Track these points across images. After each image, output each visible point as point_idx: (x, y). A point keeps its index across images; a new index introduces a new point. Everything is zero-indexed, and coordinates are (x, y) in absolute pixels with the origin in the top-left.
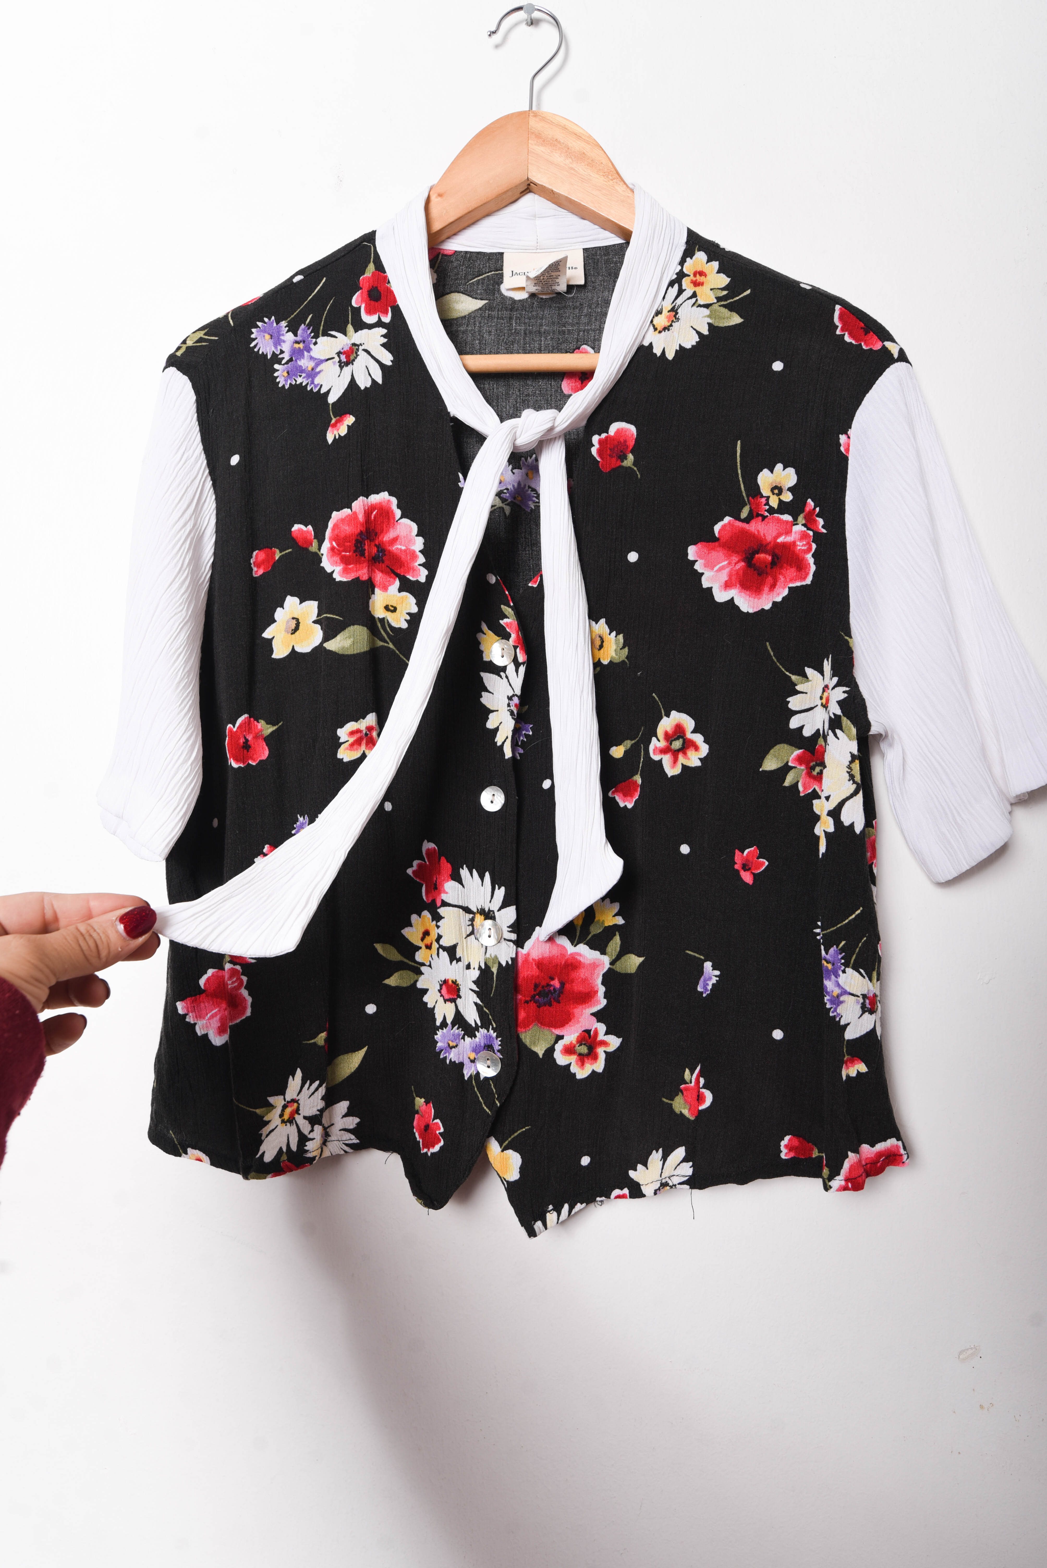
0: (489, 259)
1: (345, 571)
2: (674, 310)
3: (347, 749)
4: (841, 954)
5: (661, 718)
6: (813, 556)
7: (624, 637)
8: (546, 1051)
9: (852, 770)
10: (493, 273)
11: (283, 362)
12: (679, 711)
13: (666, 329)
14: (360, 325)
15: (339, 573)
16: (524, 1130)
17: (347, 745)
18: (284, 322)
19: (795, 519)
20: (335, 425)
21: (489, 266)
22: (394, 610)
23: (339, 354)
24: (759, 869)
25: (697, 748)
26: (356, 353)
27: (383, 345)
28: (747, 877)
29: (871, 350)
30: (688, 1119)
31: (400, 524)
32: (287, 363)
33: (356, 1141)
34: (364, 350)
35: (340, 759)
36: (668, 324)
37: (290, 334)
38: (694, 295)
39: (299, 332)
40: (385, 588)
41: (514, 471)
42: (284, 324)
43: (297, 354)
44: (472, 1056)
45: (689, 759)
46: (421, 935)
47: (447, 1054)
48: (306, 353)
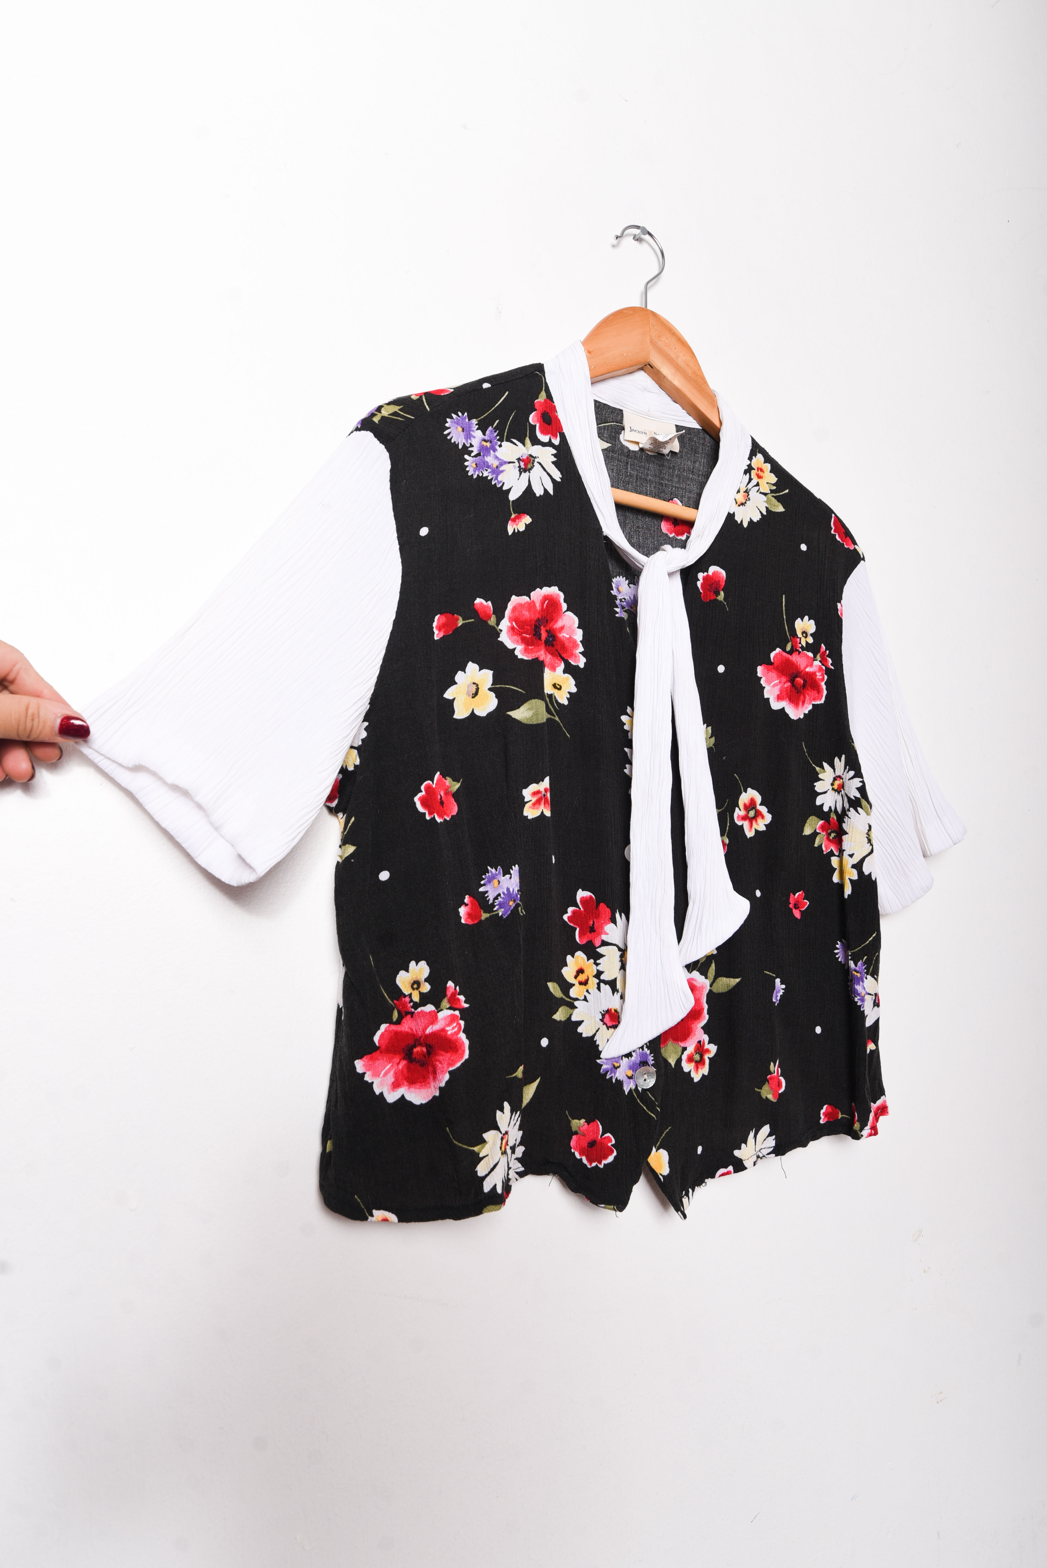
0: (612, 412)
1: (526, 651)
2: (747, 492)
3: (530, 807)
4: (864, 965)
5: (741, 793)
6: (826, 684)
7: (712, 729)
8: (676, 1062)
9: (869, 836)
10: (615, 423)
11: (473, 454)
12: (752, 789)
13: (742, 504)
14: (535, 441)
15: (520, 651)
16: (668, 1130)
17: (531, 803)
18: (474, 420)
19: (815, 656)
20: (514, 520)
21: (612, 417)
22: (560, 689)
23: (519, 460)
24: (804, 907)
25: (763, 817)
26: (533, 464)
27: (553, 463)
28: (797, 914)
29: (848, 548)
30: (772, 1102)
31: (565, 615)
32: (476, 456)
33: (522, 1169)
34: (538, 462)
35: (525, 816)
36: (744, 501)
37: (479, 431)
38: (758, 485)
39: (488, 432)
40: (553, 669)
41: (630, 585)
42: (475, 421)
43: (483, 451)
44: (630, 1073)
45: (758, 825)
46: (575, 973)
47: (613, 1075)
48: (492, 452)
